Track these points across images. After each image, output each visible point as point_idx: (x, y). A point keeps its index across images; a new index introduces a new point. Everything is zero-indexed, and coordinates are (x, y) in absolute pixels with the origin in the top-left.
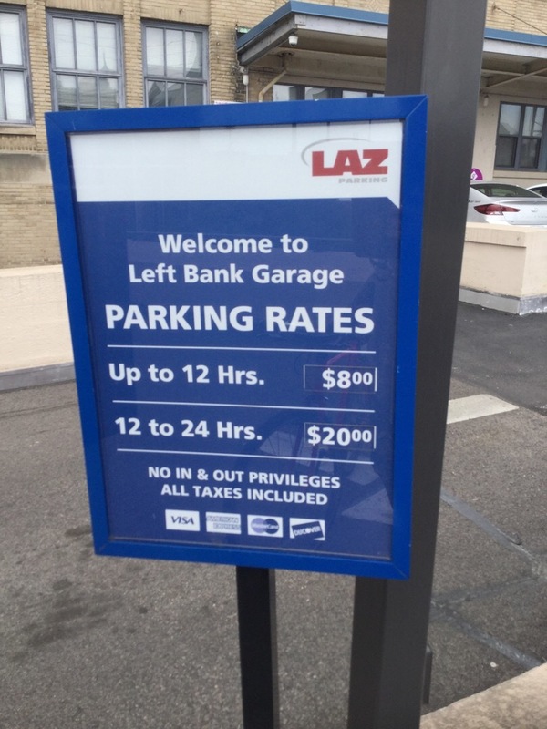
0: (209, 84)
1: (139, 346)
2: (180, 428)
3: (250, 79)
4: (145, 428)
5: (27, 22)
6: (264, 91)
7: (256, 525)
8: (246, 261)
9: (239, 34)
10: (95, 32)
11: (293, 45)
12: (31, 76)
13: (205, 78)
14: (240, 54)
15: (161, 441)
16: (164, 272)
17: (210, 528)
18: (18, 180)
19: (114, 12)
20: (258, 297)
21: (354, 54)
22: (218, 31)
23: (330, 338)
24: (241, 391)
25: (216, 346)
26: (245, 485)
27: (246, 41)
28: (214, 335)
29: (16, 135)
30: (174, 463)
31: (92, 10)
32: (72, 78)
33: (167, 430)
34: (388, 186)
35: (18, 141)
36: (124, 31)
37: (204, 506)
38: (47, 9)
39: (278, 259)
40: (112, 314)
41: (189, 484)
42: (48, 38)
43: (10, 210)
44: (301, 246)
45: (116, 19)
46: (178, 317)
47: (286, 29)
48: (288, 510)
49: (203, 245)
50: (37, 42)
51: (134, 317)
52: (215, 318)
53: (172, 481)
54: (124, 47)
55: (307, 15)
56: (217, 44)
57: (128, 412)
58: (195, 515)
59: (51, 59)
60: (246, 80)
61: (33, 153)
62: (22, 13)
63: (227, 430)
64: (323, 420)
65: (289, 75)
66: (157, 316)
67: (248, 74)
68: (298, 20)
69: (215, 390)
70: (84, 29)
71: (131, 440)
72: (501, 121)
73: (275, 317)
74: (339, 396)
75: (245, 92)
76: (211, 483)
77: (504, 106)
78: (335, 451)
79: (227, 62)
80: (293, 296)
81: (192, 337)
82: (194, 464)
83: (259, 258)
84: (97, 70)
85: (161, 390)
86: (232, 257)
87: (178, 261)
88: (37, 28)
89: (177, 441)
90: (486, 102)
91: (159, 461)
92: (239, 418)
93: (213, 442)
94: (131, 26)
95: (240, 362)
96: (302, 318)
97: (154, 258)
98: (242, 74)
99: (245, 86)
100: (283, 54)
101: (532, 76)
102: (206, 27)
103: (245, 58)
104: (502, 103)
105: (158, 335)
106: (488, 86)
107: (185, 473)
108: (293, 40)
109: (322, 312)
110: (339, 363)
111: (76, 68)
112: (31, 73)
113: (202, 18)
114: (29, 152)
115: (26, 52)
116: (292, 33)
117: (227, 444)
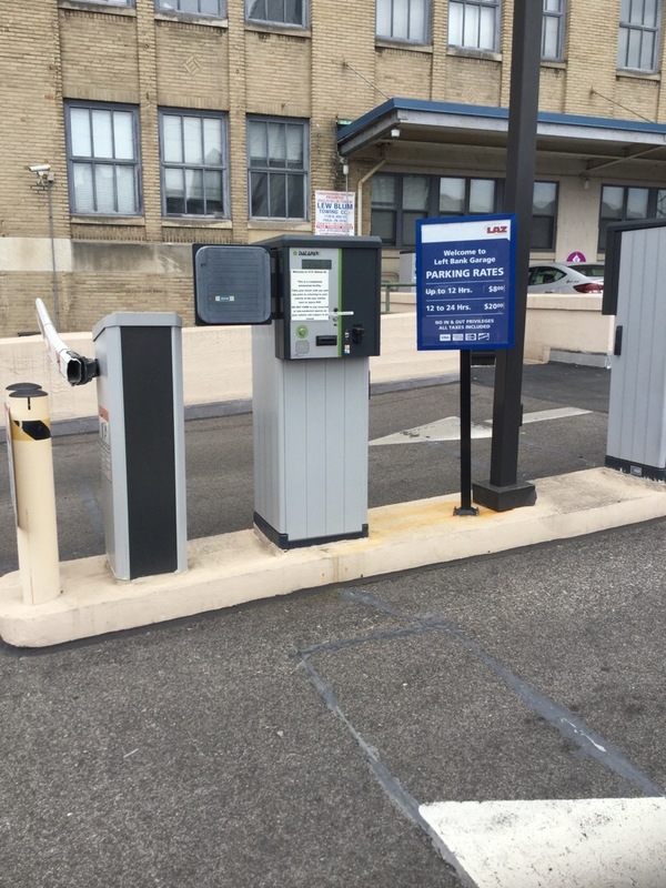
0: (310, 175)
1: (436, 283)
2: (446, 308)
3: (350, 169)
4: (435, 309)
5: (140, 119)
6: (363, 180)
7: (468, 337)
8: (468, 257)
9: (339, 127)
10: (202, 128)
11: (395, 138)
12: (142, 170)
13: (306, 168)
14: (340, 145)
15: (440, 312)
16: (445, 261)
17: (454, 339)
18: (128, 269)
19: (221, 109)
20: (471, 267)
21: (453, 143)
22: (319, 124)
23: (492, 277)
24: (466, 295)
25: (457, 282)
26: (465, 324)
27: (347, 133)
28: (458, 279)
29: (126, 226)
30: (443, 319)
31: (200, 107)
32: (179, 172)
33: (442, 309)
34: (507, 235)
35: (127, 232)
36: (229, 126)
37: (451, 332)
38: (159, 106)
39: (477, 256)
40: (428, 274)
41: (448, 326)
42: (159, 134)
43: (119, 298)
44: (484, 252)
45: (222, 115)
46: (448, 274)
47: (389, 123)
48: (477, 331)
49: (456, 253)
50: (148, 138)
51: (435, 275)
52: (458, 273)
53: (443, 325)
54: (230, 141)
55: (409, 110)
56: (318, 136)
57: (430, 304)
58: (449, 336)
59: (161, 154)
60: (346, 169)
61: (142, 243)
62: (134, 112)
63: (460, 307)
64: (489, 302)
65: (387, 164)
66: (442, 274)
67: (348, 164)
68: (400, 115)
69: (458, 295)
70: (192, 124)
71: (431, 313)
72: (604, 200)
73: (476, 272)
74: (493, 294)
75: (344, 182)
76: (455, 325)
77: (605, 188)
78: (493, 311)
79: (327, 153)
80: (481, 266)
81: (452, 279)
82: (449, 319)
83: (472, 256)
84: (203, 163)
85: (441, 296)
86: (464, 256)
87: (449, 258)
88: (149, 125)
89: (445, 312)
90: (587, 185)
91: (439, 319)
92: (464, 303)
93: (456, 311)
94: (238, 122)
95: (465, 286)
96: (483, 272)
97: (442, 257)
98: (342, 164)
99: (344, 176)
100: (383, 144)
101: (631, 158)
102: (307, 120)
103: (345, 149)
104: (603, 185)
105: (442, 280)
106: (588, 168)
107: (447, 322)
108: (395, 133)
109: (489, 270)
110: (494, 284)
111: (183, 162)
112: (142, 168)
113: (303, 111)
114: (138, 242)
115: (137, 147)
116: (395, 126)
117: (461, 312)
